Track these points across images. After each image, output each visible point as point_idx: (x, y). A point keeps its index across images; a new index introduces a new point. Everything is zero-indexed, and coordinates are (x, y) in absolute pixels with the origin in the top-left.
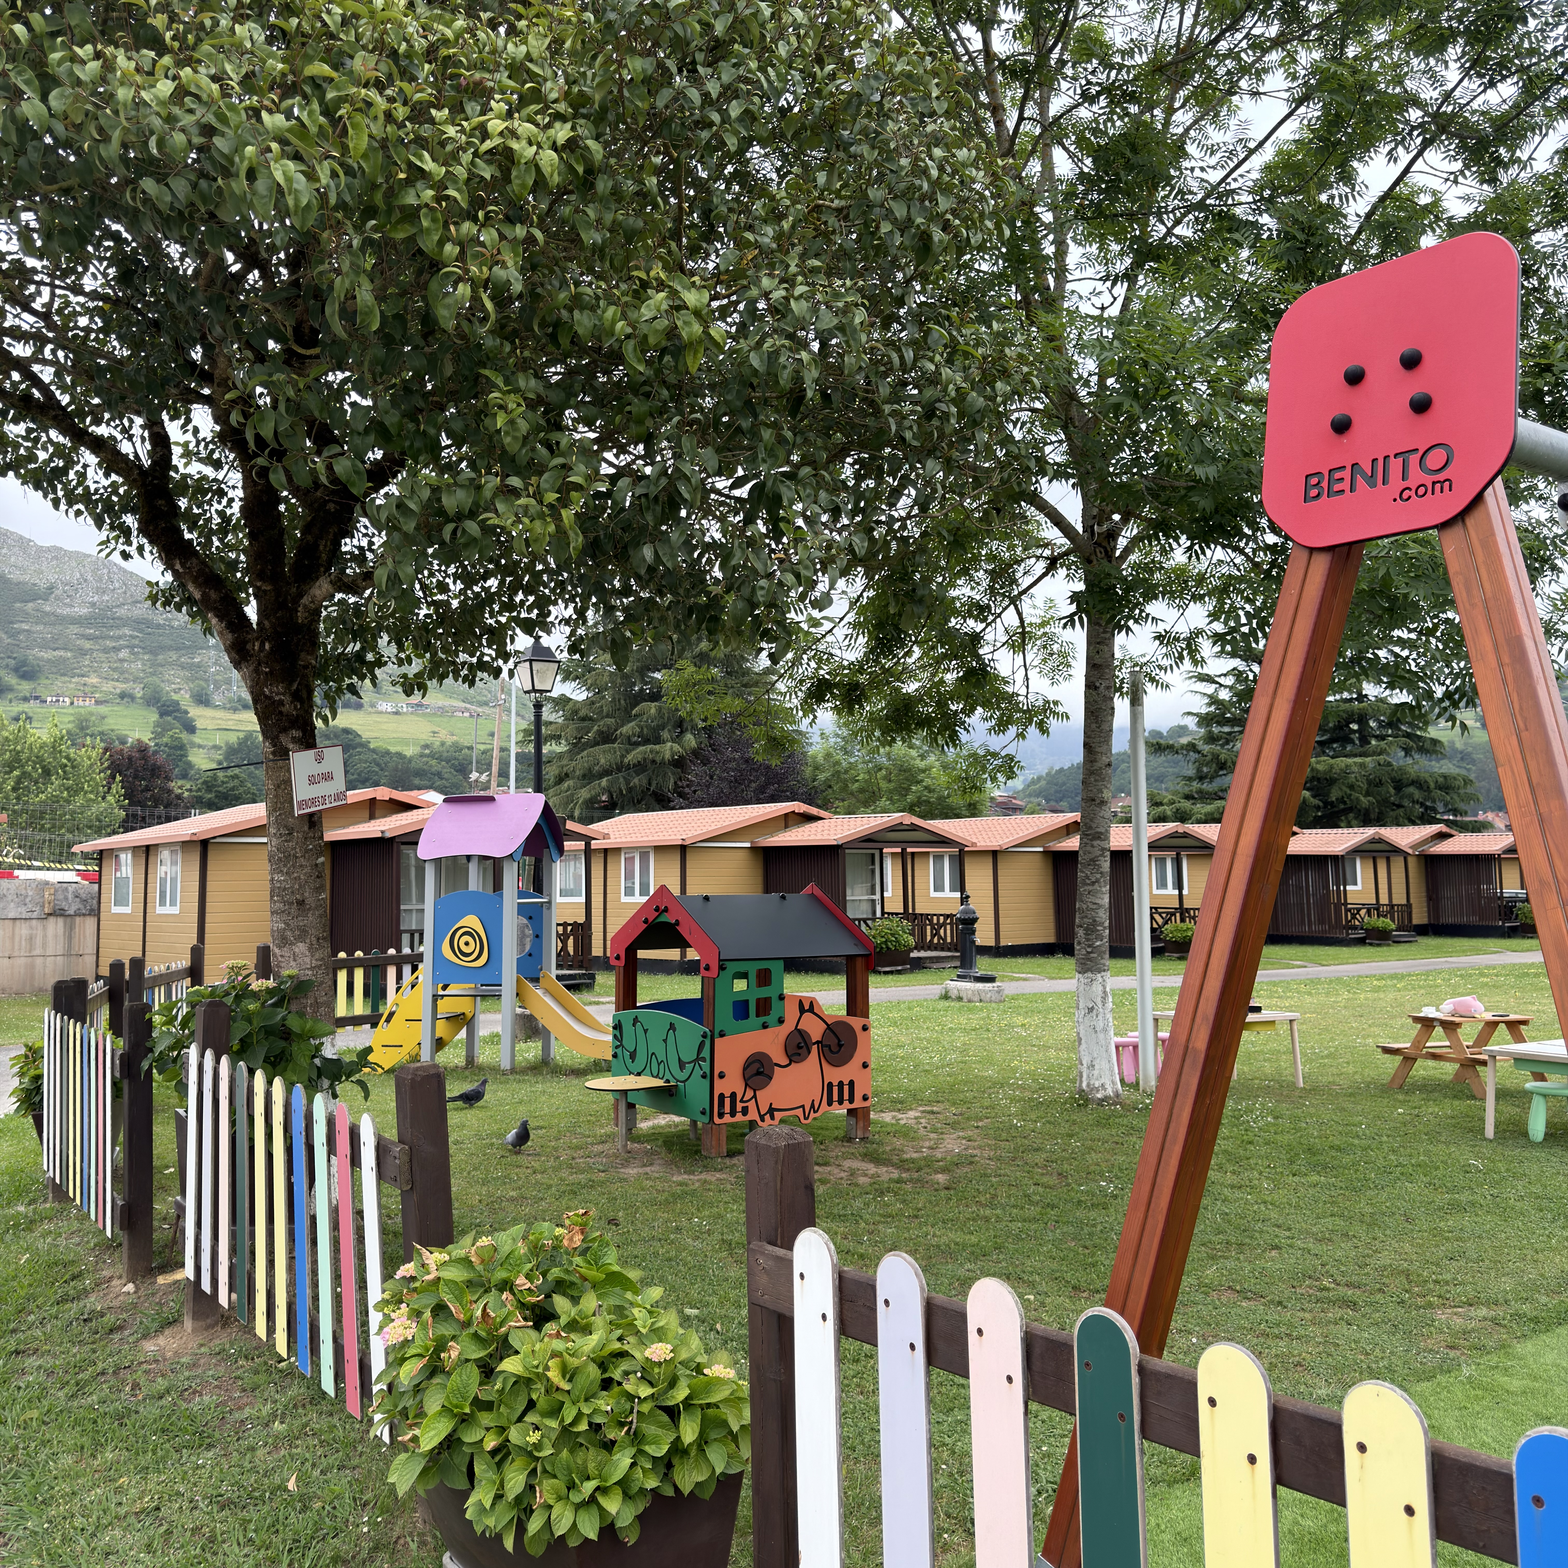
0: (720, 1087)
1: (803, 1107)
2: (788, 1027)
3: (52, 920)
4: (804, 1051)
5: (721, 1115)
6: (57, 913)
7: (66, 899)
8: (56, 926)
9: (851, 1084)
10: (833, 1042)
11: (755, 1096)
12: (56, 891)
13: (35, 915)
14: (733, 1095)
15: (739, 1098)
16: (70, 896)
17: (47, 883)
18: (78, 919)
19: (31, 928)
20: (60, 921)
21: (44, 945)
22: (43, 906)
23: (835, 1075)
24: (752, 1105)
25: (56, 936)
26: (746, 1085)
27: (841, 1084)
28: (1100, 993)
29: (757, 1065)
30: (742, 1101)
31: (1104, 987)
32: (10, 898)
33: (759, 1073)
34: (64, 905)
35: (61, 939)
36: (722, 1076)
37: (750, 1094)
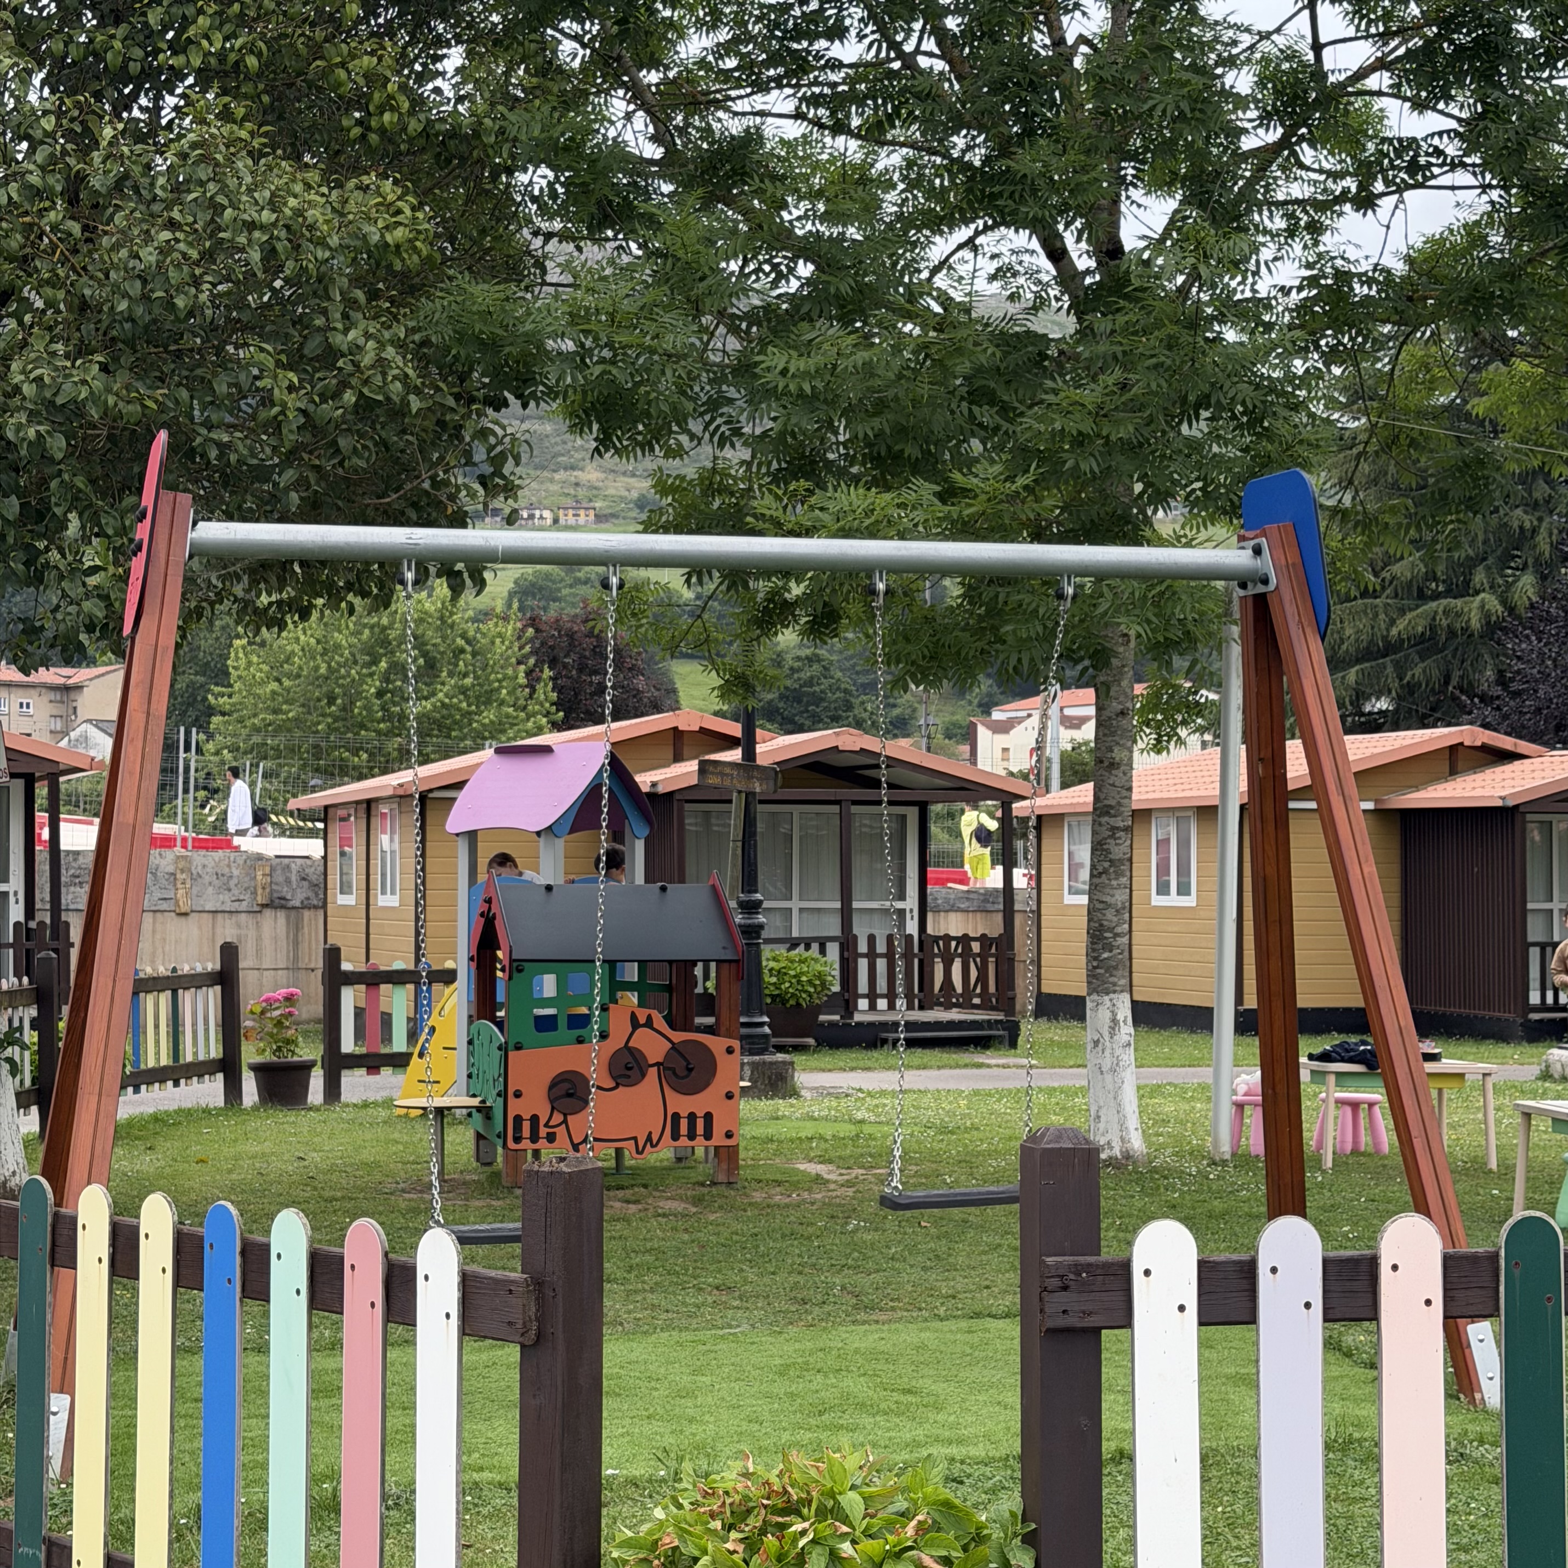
0: (516, 1107)
1: (635, 1139)
2: (616, 1042)
3: (268, 913)
4: (635, 1073)
5: (517, 1140)
6: (276, 903)
7: (288, 881)
8: (274, 923)
9: (708, 1117)
10: (680, 1065)
11: (565, 1121)
12: (273, 869)
13: (244, 906)
14: (535, 1119)
15: (542, 1122)
16: (294, 878)
17: (260, 857)
18: (306, 914)
19: (239, 926)
20: (281, 915)
21: (259, 953)
22: (255, 893)
23: (683, 1104)
24: (561, 1132)
25: (275, 939)
26: (553, 1109)
27: (692, 1117)
28: (1107, 1022)
29: (566, 1086)
30: (546, 1125)
31: (1114, 1014)
32: (207, 879)
33: (569, 1095)
34: (286, 892)
35: (283, 943)
36: (518, 1095)
37: (558, 1118)
